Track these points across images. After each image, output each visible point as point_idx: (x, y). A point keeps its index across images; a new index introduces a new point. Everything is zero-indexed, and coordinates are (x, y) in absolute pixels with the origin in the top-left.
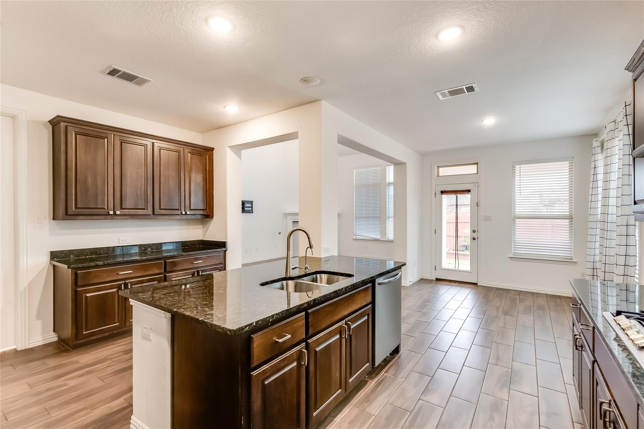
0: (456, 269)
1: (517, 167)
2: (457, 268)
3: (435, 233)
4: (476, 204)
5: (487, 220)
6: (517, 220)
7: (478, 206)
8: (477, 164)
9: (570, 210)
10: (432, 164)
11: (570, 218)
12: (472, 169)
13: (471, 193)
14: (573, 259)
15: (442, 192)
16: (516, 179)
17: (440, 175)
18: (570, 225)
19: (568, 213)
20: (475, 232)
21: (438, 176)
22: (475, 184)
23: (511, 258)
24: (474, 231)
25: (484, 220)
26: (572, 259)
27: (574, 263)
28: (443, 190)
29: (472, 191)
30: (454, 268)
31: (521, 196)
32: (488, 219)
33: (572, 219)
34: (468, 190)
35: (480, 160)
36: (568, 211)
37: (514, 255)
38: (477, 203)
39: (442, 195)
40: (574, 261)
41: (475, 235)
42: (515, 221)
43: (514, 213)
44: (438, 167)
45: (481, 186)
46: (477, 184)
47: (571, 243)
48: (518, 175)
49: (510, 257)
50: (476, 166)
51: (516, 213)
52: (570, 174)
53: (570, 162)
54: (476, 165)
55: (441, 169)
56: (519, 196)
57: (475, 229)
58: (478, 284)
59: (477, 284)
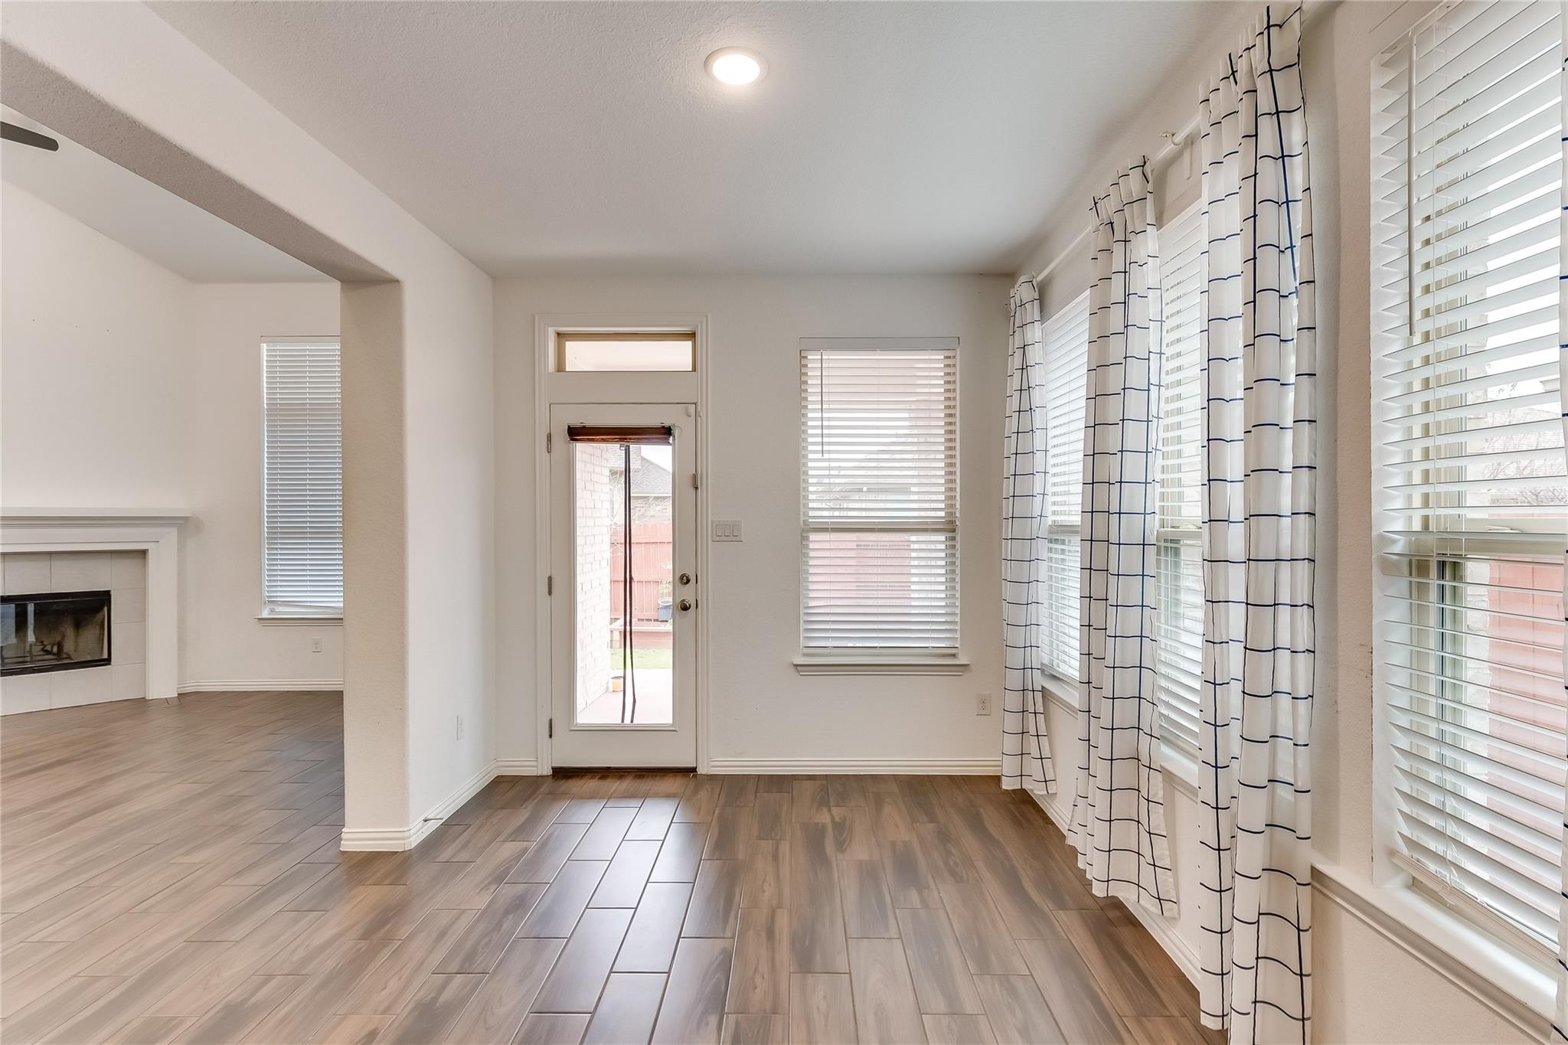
0: (625, 722)
1: (813, 356)
2: (627, 720)
3: (550, 593)
4: (689, 481)
5: (725, 539)
6: (813, 537)
7: (697, 488)
8: (691, 336)
9: (949, 503)
10: (536, 317)
11: (949, 527)
12: (676, 356)
13: (674, 440)
14: (960, 656)
15: (577, 433)
16: (810, 415)
17: (567, 370)
18: (948, 552)
19: (942, 514)
20: (688, 581)
21: (560, 367)
22: (687, 409)
23: (799, 668)
24: (685, 580)
25: (718, 539)
26: (954, 655)
27: (963, 668)
28: (576, 422)
29: (676, 432)
30: (620, 722)
31: (826, 456)
32: (729, 533)
33: (954, 531)
34: (663, 427)
35: (701, 323)
36: (942, 506)
37: (805, 655)
38: (695, 477)
39: (574, 443)
40: (962, 660)
41: (688, 594)
42: (807, 539)
43: (806, 514)
44: (559, 334)
45: (705, 416)
46: (693, 408)
47: (953, 605)
48: (814, 402)
49: (796, 666)
50: (689, 344)
51: (811, 513)
52: (947, 391)
53: (948, 354)
54: (691, 342)
55: (571, 346)
56: (819, 456)
57: (688, 573)
58: (700, 771)
59: (694, 770)
